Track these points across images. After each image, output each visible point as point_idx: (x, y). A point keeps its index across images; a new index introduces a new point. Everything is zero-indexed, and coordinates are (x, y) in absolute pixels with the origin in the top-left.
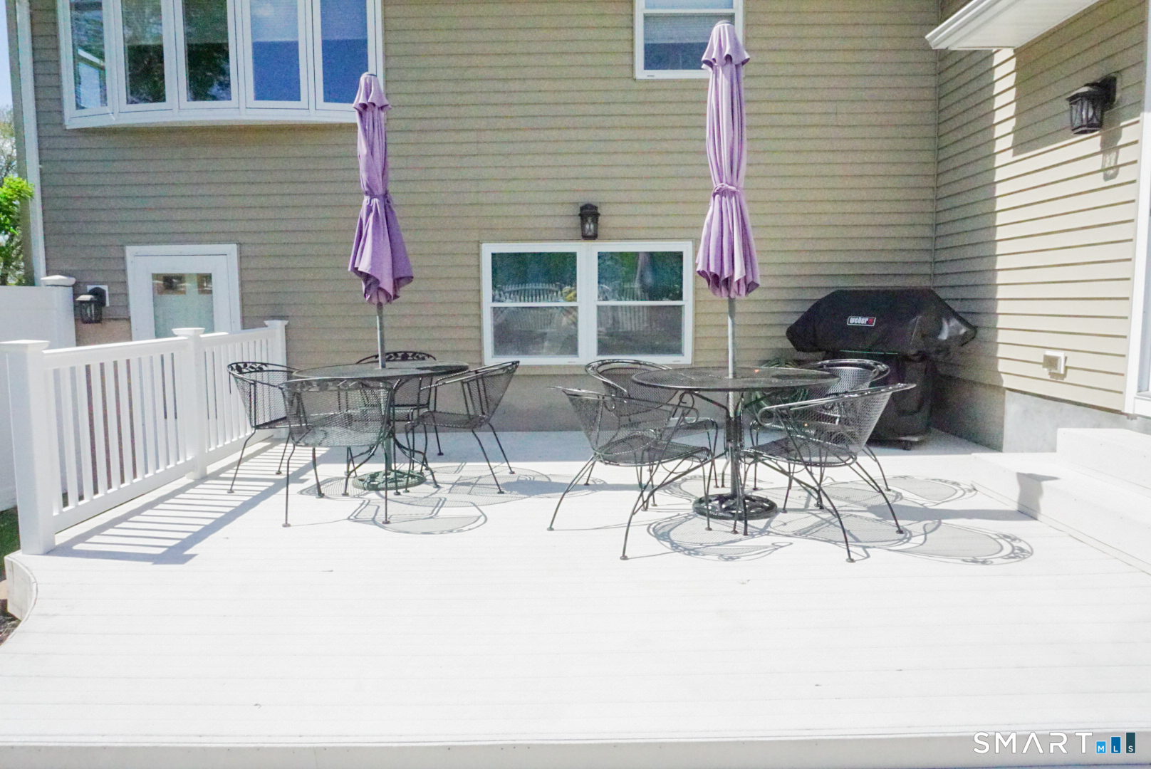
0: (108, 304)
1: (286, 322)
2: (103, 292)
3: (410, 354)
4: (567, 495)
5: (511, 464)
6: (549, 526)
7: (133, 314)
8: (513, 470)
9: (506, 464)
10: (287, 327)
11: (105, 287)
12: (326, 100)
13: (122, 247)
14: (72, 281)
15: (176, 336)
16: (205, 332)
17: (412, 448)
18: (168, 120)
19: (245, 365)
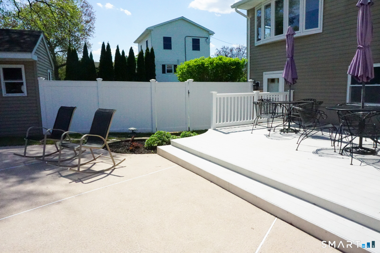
0: (259, 86)
1: (294, 91)
2: (259, 83)
3: (312, 100)
4: (302, 135)
5: (323, 132)
6: (297, 143)
7: (263, 88)
8: (323, 134)
9: (321, 132)
10: (294, 92)
11: (259, 82)
12: (299, 30)
13: (262, 72)
14: (253, 81)
15: (253, 92)
16: (260, 92)
17: (301, 124)
18: (271, 41)
19: (265, 99)
